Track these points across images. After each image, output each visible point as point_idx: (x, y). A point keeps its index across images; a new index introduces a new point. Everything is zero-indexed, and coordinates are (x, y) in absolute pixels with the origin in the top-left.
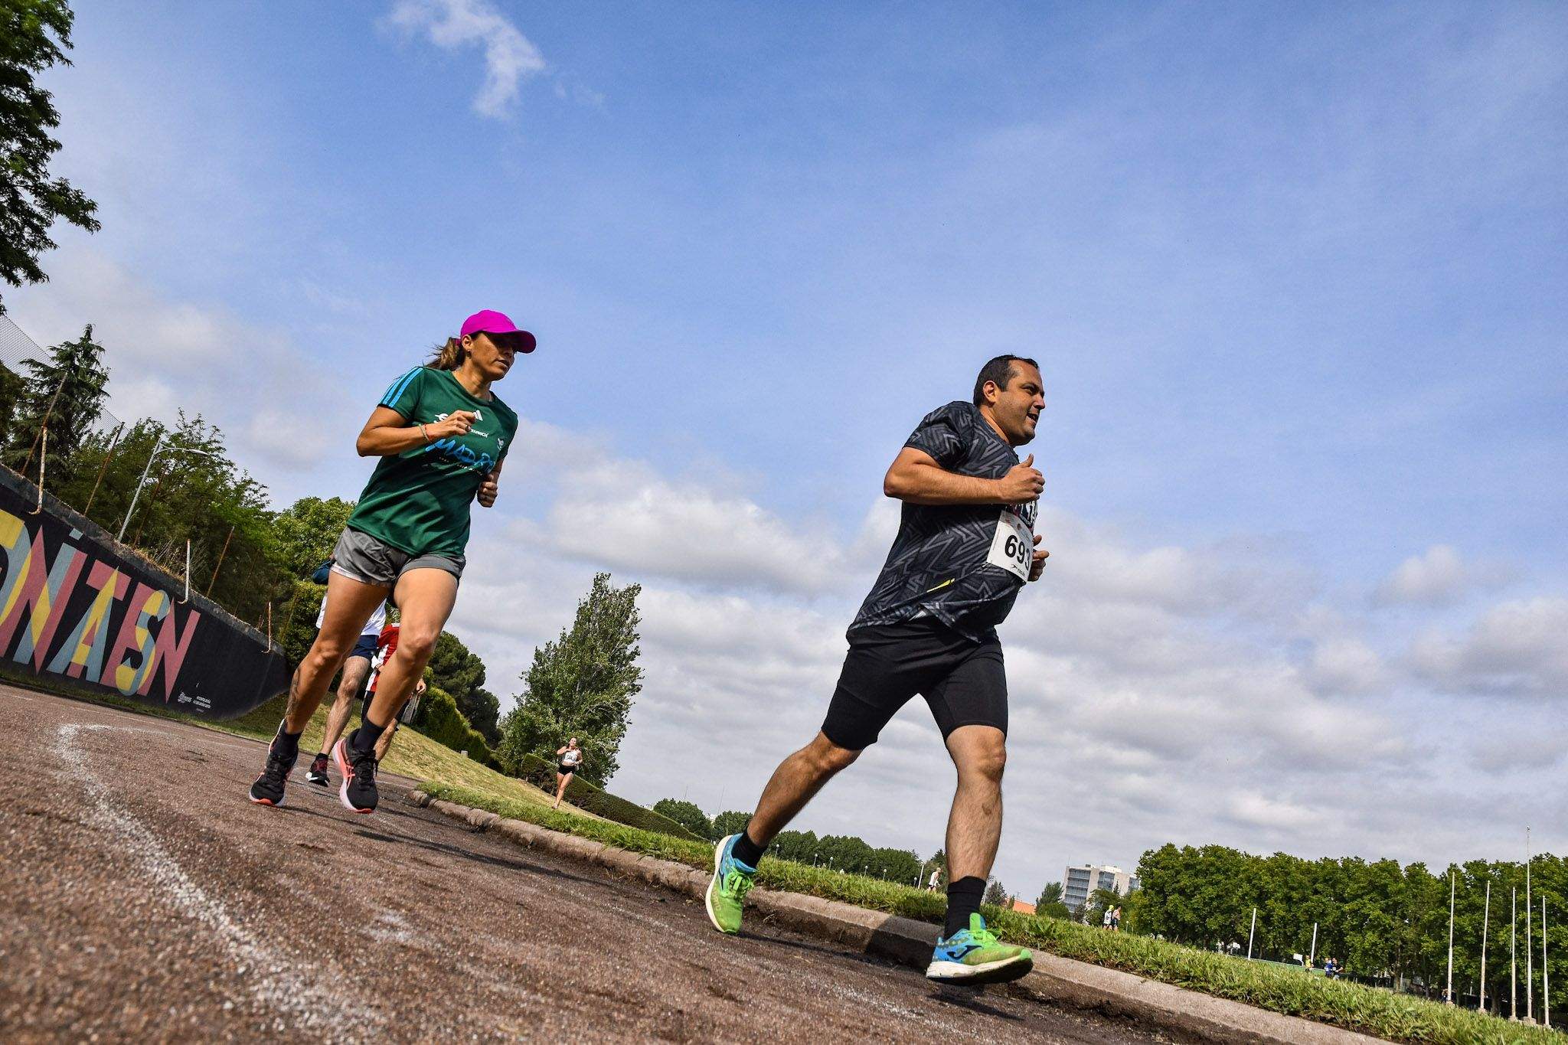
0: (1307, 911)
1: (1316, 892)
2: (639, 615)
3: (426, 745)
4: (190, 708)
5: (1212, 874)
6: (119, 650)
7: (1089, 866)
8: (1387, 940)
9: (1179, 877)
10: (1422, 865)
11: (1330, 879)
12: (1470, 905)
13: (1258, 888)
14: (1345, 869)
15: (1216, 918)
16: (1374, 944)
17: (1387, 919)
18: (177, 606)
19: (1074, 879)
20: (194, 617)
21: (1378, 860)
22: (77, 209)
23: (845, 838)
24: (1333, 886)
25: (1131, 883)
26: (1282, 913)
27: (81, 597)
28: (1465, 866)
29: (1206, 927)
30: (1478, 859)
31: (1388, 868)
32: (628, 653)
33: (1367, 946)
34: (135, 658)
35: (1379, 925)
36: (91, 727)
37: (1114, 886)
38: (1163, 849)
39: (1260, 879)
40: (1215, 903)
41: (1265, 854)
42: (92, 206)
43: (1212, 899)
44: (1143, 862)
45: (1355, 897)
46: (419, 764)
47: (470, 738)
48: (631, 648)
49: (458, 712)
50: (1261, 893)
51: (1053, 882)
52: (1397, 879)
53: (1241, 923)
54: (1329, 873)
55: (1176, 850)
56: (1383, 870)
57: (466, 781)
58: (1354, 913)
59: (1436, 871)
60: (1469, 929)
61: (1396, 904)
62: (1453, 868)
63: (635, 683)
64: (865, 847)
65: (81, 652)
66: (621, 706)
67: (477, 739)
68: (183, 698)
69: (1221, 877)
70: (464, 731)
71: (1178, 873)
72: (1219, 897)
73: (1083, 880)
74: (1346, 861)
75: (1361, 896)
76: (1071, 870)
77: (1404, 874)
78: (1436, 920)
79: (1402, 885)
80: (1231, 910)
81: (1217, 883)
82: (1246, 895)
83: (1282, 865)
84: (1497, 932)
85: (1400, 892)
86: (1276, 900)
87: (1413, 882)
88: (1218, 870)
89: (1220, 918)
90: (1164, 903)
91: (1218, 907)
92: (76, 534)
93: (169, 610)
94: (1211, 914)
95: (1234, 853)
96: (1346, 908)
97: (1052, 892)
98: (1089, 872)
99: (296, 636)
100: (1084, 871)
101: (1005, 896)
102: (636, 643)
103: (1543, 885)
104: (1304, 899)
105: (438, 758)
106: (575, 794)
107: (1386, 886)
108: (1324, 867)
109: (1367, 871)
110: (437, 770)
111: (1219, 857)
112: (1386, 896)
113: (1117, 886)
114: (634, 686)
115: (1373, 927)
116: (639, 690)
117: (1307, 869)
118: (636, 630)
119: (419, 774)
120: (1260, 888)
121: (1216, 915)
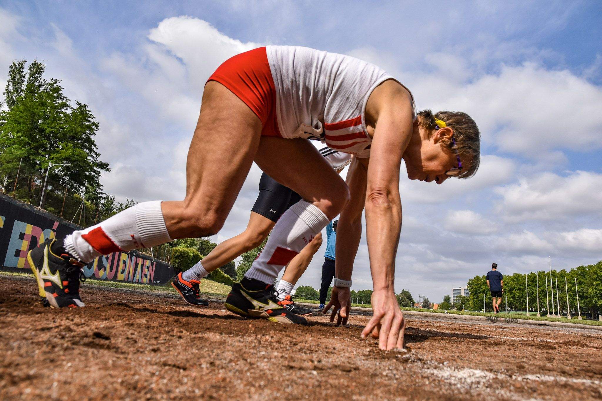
4: (156, 284)
6: (143, 275)
7: (460, 287)
9: (482, 287)
13: (509, 287)
18: (152, 262)
19: (455, 293)
20: (155, 263)
22: (103, 166)
23: (366, 290)
26: (518, 294)
27: (136, 265)
30: (581, 265)
34: (146, 276)
36: (157, 292)
38: (475, 278)
39: (509, 284)
41: (511, 275)
42: (107, 165)
44: (469, 284)
47: (226, 278)
51: (447, 295)
54: (533, 278)
55: (480, 278)
59: (568, 271)
62: (573, 270)
65: (138, 277)
67: (228, 278)
68: (155, 282)
70: (223, 276)
71: (481, 285)
73: (459, 293)
74: (539, 273)
76: (454, 290)
77: (559, 274)
83: (516, 278)
86: (516, 290)
87: (561, 277)
90: (478, 297)
92: (134, 254)
93: (150, 264)
97: (447, 299)
99: (175, 261)
100: (459, 290)
101: (430, 303)
108: (531, 276)
109: (547, 275)
117: (525, 278)
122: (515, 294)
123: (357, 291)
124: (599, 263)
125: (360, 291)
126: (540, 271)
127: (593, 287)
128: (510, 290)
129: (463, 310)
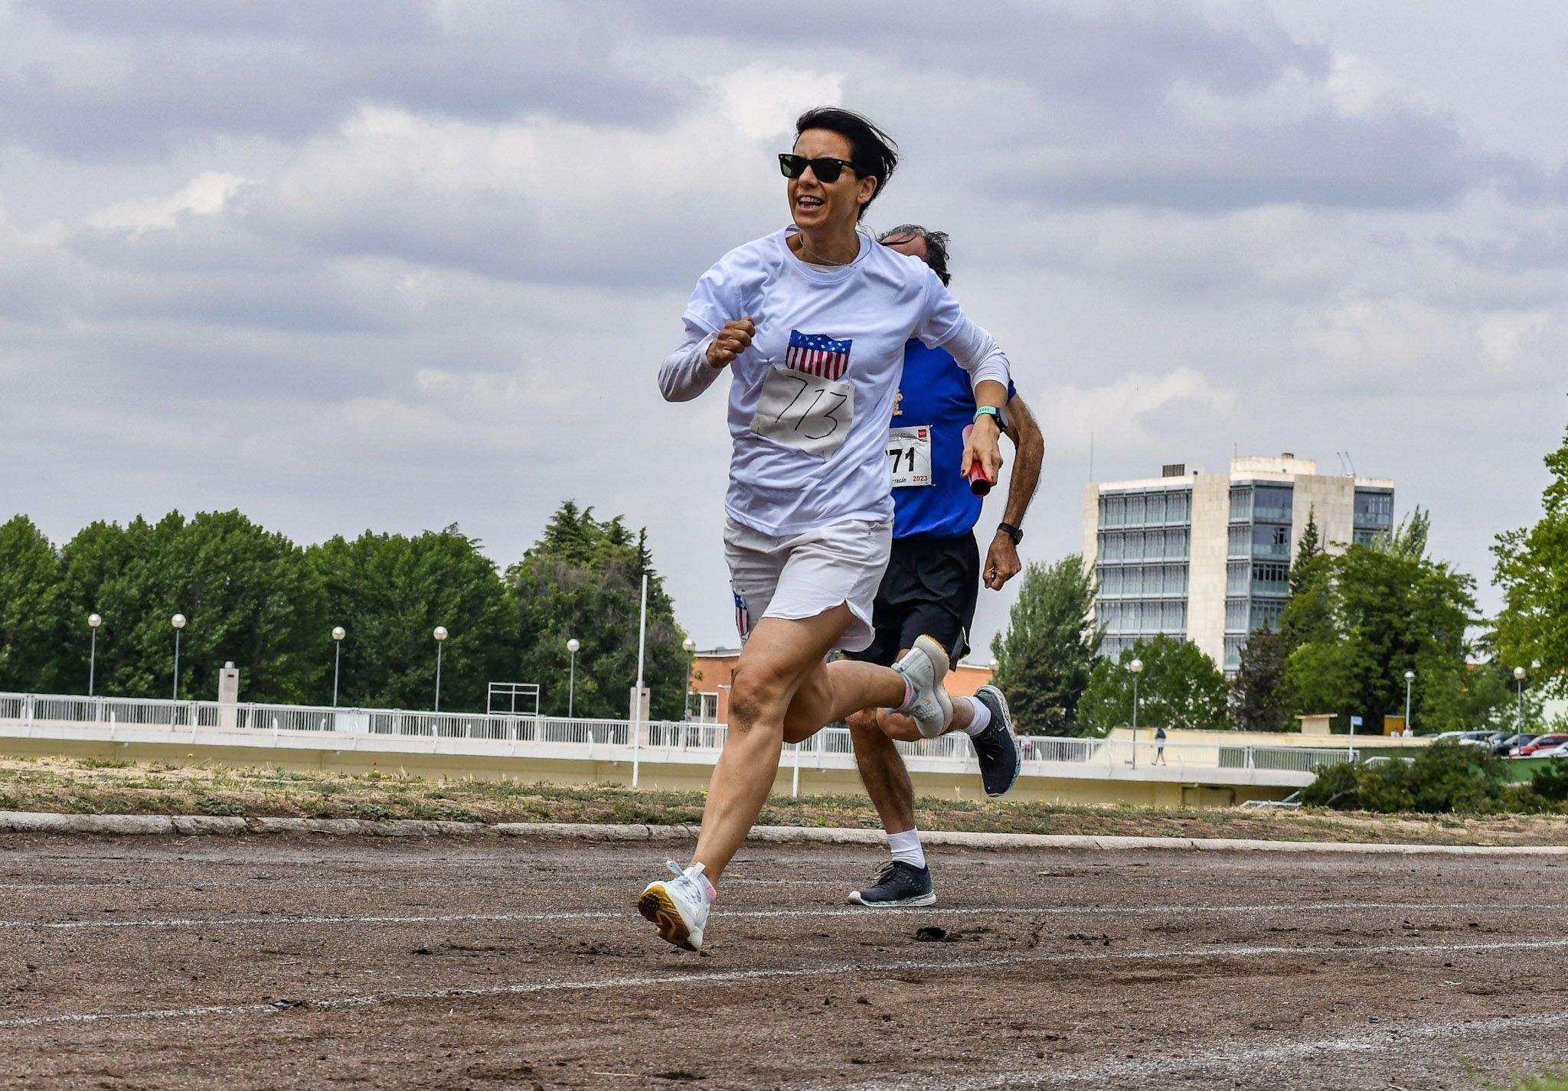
7: (1175, 470)
19: (1125, 535)
23: (173, 522)
25: (1361, 509)
37: (1297, 534)
64: (270, 549)
73: (1165, 533)
76: (1106, 501)
98: (1186, 495)
100: (1166, 496)
113: (1311, 532)
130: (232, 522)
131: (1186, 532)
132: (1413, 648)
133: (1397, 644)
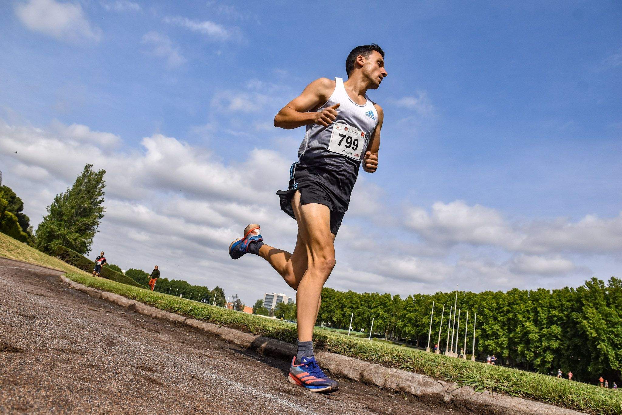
0: (358, 312)
1: (362, 305)
2: (105, 184)
3: (10, 240)
5: (325, 298)
7: (273, 293)
8: (385, 322)
10: (398, 296)
11: (367, 301)
12: (414, 309)
13: (341, 303)
14: (373, 296)
15: (325, 314)
16: (381, 324)
17: (386, 315)
19: (268, 298)
21: (384, 294)
23: (180, 281)
24: (368, 303)
25: (289, 300)
28: (414, 296)
29: (321, 318)
30: (418, 293)
31: (387, 296)
32: (98, 200)
33: (378, 324)
35: (383, 317)
37: (283, 301)
39: (342, 300)
40: (325, 309)
41: (345, 291)
43: (324, 307)
45: (375, 307)
46: (8, 250)
48: (100, 198)
49: (18, 224)
50: (342, 305)
51: (260, 299)
52: (390, 300)
53: (335, 316)
54: (367, 298)
56: (385, 297)
57: (35, 259)
58: (375, 313)
59: (403, 298)
60: (413, 318)
61: (389, 309)
62: (410, 297)
63: (101, 214)
64: (188, 285)
66: (95, 223)
69: (328, 299)
72: (327, 306)
73: (271, 299)
74: (373, 295)
75: (377, 307)
76: (267, 295)
77: (392, 299)
78: (403, 315)
79: (391, 303)
80: (331, 311)
81: (327, 301)
82: (337, 306)
83: (350, 295)
84: (422, 319)
85: (390, 305)
86: (347, 308)
87: (395, 302)
88: (327, 296)
89: (327, 314)
91: (326, 310)
94: (323, 312)
95: (333, 290)
96: (372, 311)
97: (259, 303)
98: (274, 296)
100: (272, 295)
101: (241, 304)
102: (102, 196)
103: (438, 302)
104: (357, 308)
105: (18, 247)
106: (82, 264)
107: (386, 303)
108: (365, 296)
109: (380, 298)
110: (19, 253)
111: (328, 292)
112: (385, 306)
113: (284, 301)
114: (100, 215)
115: (381, 318)
116: (102, 217)
117: (359, 297)
118: (103, 191)
119: (9, 256)
120: (342, 304)
121: (325, 313)
122: (346, 311)
123: (170, 280)
124: (437, 294)
125: (173, 281)
126: (375, 293)
127: (427, 316)
128: (342, 307)
129: (282, 318)
130: (185, 282)
131: (273, 299)
132: (285, 312)
133: (283, 312)
